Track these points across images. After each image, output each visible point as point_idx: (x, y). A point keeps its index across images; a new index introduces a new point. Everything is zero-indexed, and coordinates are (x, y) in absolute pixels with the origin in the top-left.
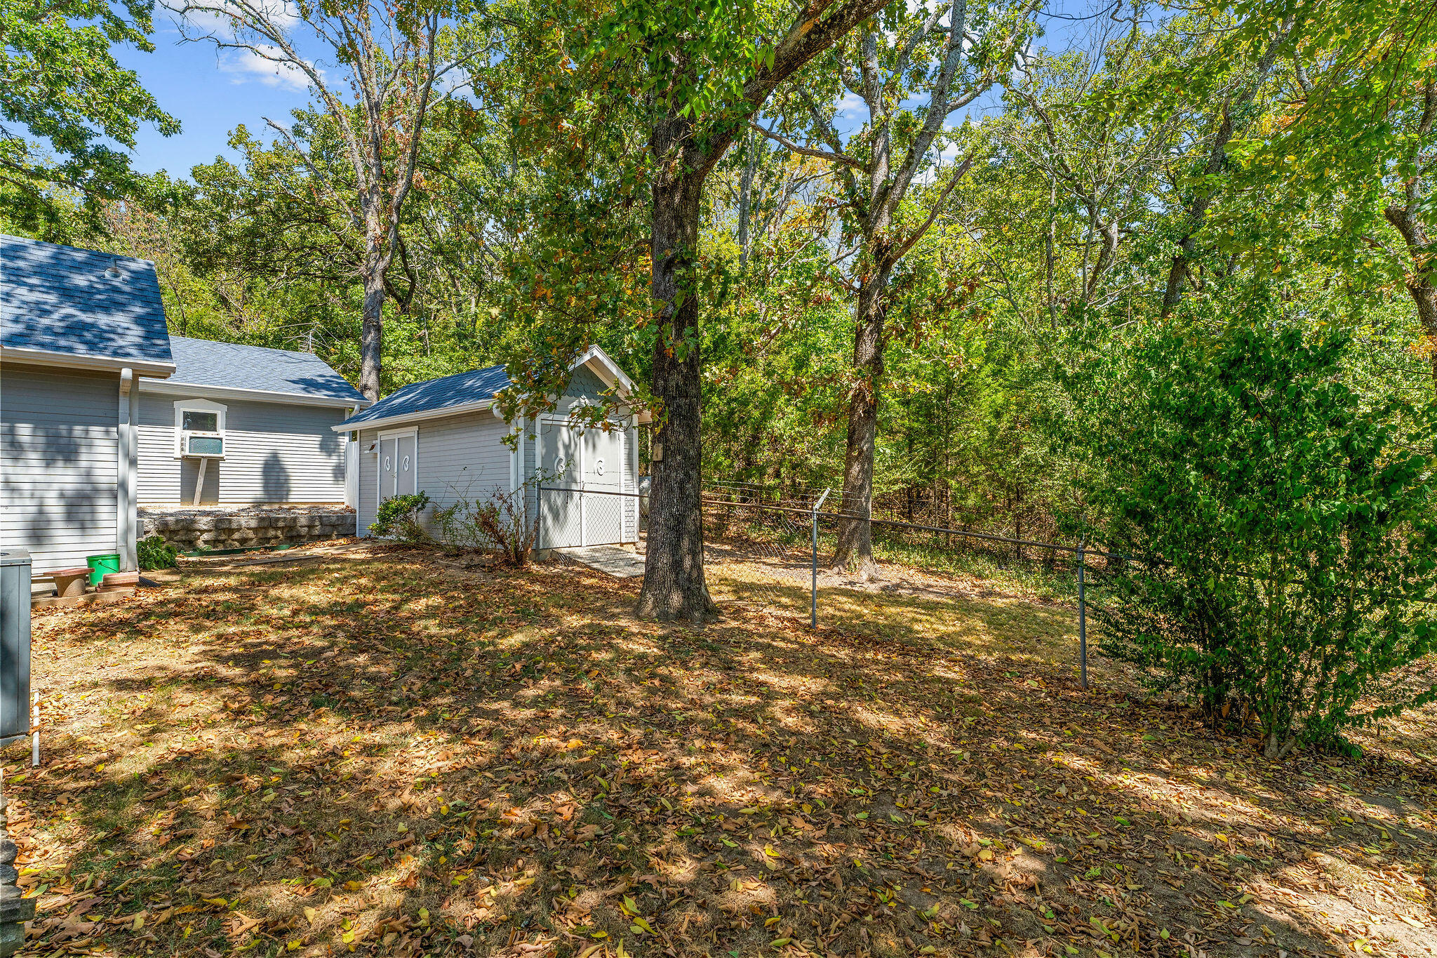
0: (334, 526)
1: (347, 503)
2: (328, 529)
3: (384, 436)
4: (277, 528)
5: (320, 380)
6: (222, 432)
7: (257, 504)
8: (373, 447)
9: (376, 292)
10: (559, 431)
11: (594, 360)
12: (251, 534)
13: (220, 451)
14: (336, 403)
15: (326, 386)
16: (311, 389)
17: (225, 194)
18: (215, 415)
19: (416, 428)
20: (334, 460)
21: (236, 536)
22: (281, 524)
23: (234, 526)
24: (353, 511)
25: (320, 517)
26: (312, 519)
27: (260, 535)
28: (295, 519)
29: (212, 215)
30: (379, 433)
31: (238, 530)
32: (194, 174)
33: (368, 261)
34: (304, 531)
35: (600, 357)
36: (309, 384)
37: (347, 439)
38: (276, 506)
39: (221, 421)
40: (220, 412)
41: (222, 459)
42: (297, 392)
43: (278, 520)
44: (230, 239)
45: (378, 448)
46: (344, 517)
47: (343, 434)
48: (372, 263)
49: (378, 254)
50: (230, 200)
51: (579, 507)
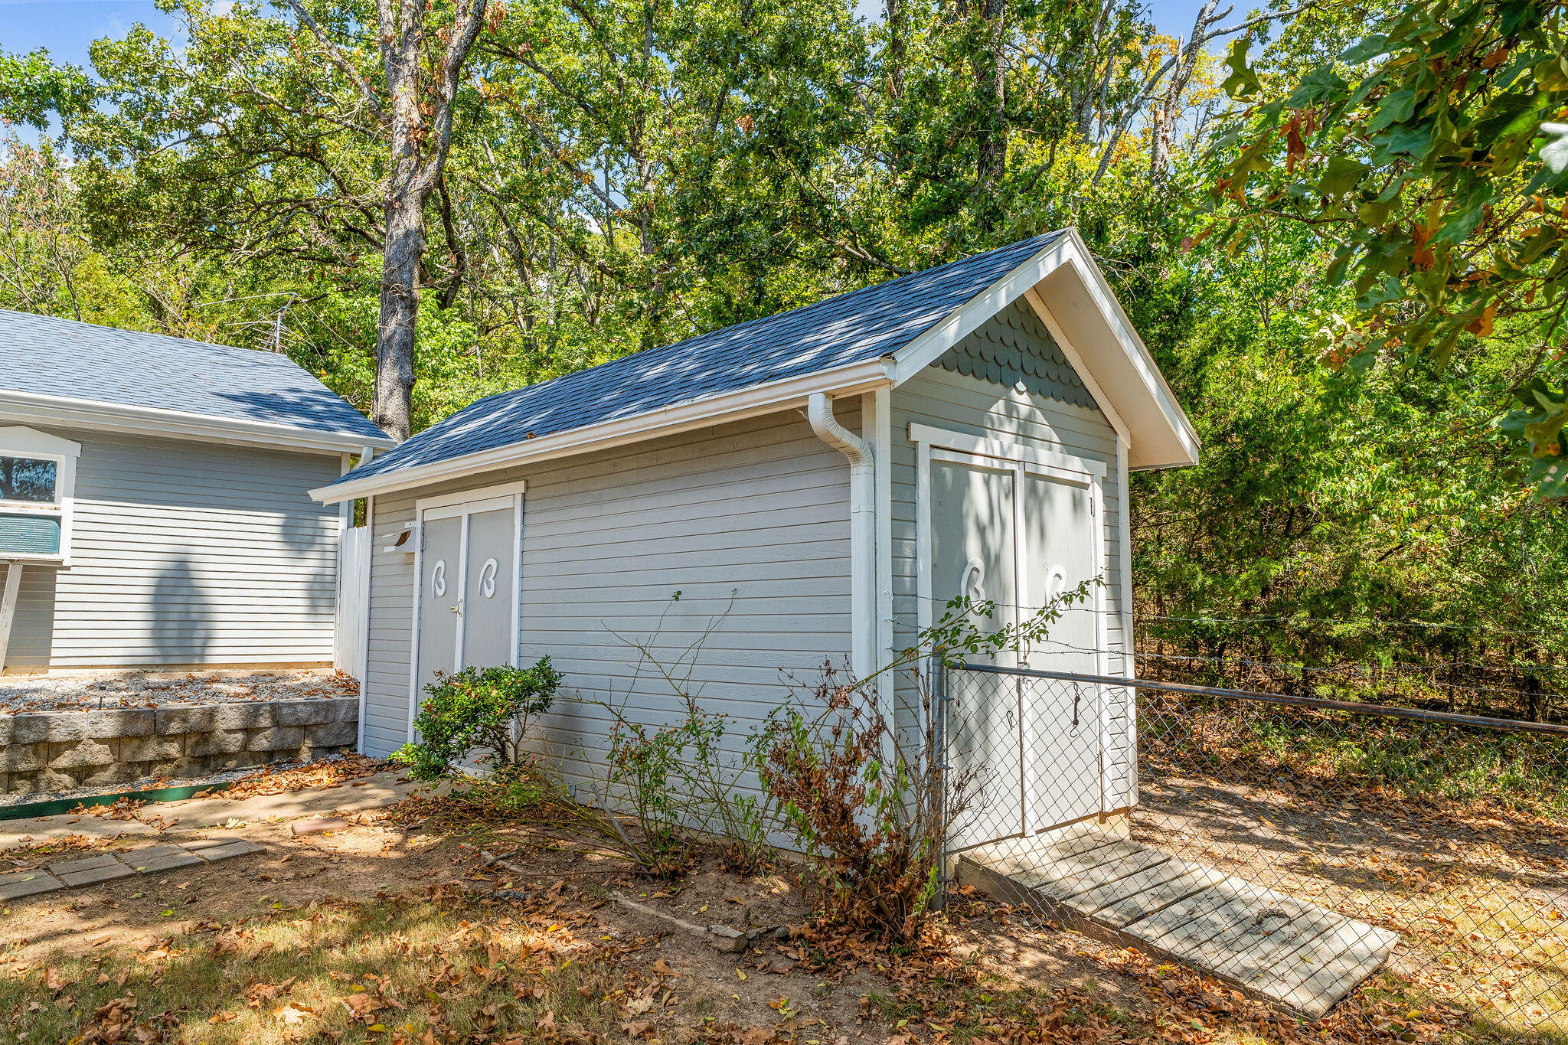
0: (305, 728)
1: (338, 666)
2: (291, 735)
3: (431, 510)
4: (165, 738)
5: (290, 398)
6: (66, 506)
7: (137, 672)
8: (404, 537)
9: (407, 234)
10: (967, 483)
11: (1066, 270)
12: (101, 755)
13: (56, 548)
14: (319, 441)
15: (299, 409)
16: (265, 412)
17: (150, 99)
18: (54, 464)
19: (519, 487)
20: (311, 563)
21: (64, 760)
22: (175, 727)
23: (58, 735)
24: (350, 687)
25: (275, 708)
26: (254, 711)
27: (127, 754)
28: (211, 714)
29: (126, 135)
30: (421, 504)
31: (72, 744)
32: (93, 55)
33: (395, 173)
34: (233, 743)
35: (1080, 265)
36: (263, 403)
37: (342, 522)
38: (180, 675)
39: (65, 477)
40: (65, 457)
41: (59, 565)
42: (238, 417)
43: (170, 716)
44: (156, 183)
45: (415, 543)
46: (331, 706)
47: (334, 510)
48: (403, 177)
49: (413, 159)
50: (157, 111)
51: (1018, 721)
